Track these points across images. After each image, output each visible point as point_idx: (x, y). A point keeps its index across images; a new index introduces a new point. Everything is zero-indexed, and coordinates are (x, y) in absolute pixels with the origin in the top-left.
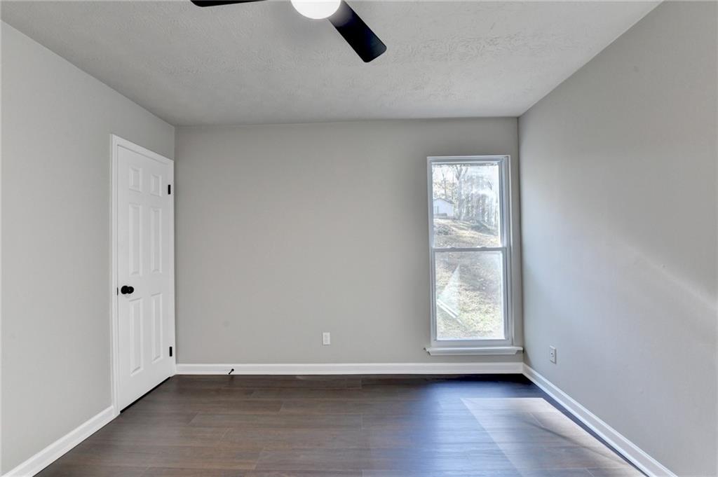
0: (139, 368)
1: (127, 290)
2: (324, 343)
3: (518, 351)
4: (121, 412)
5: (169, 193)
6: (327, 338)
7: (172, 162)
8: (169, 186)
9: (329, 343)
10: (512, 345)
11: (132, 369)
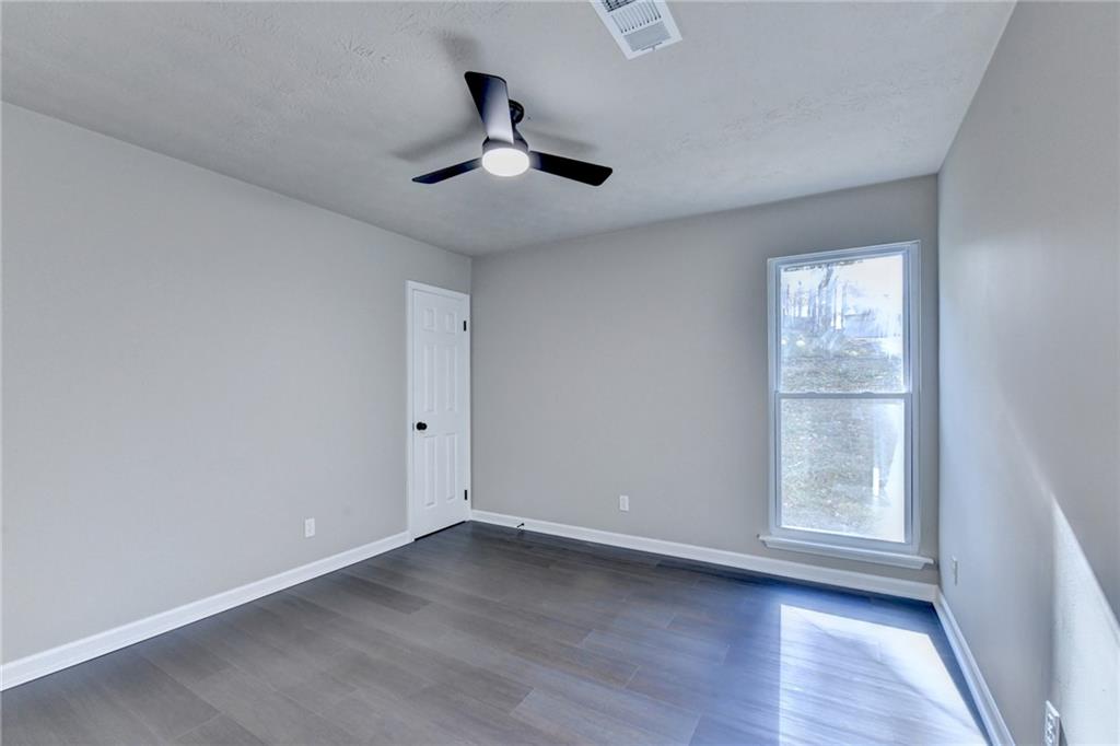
0: (432, 503)
1: (421, 426)
2: (621, 508)
3: (926, 565)
4: (416, 540)
5: (465, 329)
6: (625, 502)
7: (468, 297)
8: (465, 323)
9: (627, 509)
10: (918, 554)
11: (426, 503)
